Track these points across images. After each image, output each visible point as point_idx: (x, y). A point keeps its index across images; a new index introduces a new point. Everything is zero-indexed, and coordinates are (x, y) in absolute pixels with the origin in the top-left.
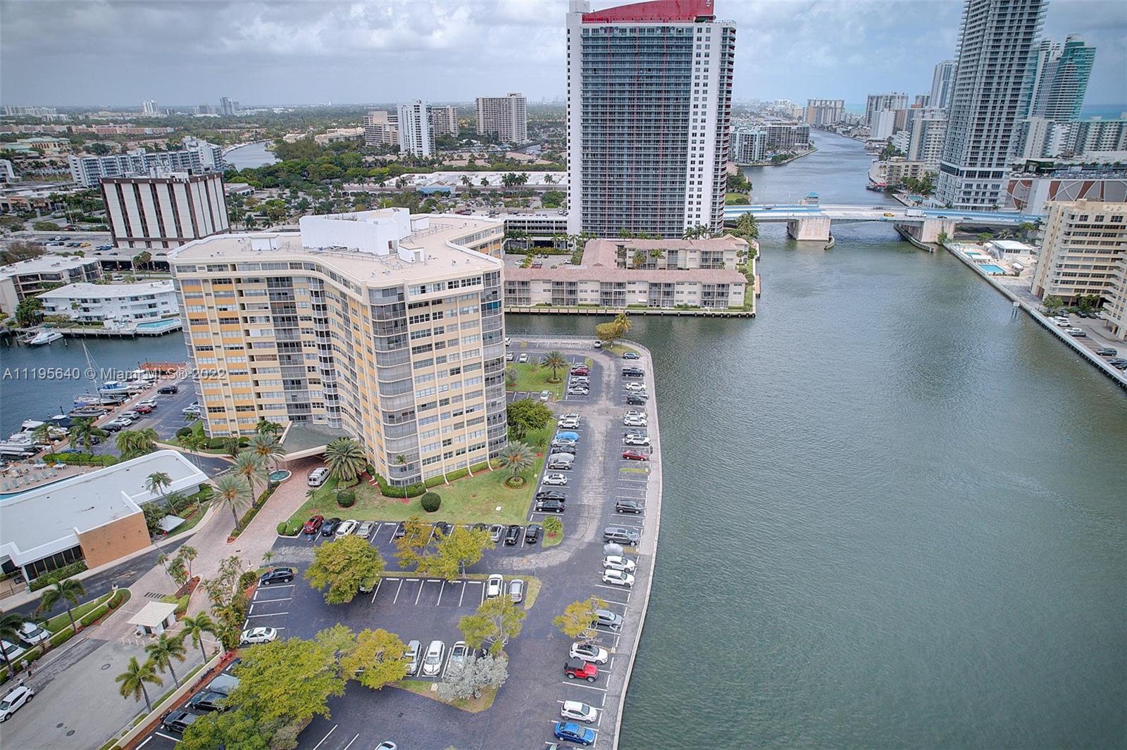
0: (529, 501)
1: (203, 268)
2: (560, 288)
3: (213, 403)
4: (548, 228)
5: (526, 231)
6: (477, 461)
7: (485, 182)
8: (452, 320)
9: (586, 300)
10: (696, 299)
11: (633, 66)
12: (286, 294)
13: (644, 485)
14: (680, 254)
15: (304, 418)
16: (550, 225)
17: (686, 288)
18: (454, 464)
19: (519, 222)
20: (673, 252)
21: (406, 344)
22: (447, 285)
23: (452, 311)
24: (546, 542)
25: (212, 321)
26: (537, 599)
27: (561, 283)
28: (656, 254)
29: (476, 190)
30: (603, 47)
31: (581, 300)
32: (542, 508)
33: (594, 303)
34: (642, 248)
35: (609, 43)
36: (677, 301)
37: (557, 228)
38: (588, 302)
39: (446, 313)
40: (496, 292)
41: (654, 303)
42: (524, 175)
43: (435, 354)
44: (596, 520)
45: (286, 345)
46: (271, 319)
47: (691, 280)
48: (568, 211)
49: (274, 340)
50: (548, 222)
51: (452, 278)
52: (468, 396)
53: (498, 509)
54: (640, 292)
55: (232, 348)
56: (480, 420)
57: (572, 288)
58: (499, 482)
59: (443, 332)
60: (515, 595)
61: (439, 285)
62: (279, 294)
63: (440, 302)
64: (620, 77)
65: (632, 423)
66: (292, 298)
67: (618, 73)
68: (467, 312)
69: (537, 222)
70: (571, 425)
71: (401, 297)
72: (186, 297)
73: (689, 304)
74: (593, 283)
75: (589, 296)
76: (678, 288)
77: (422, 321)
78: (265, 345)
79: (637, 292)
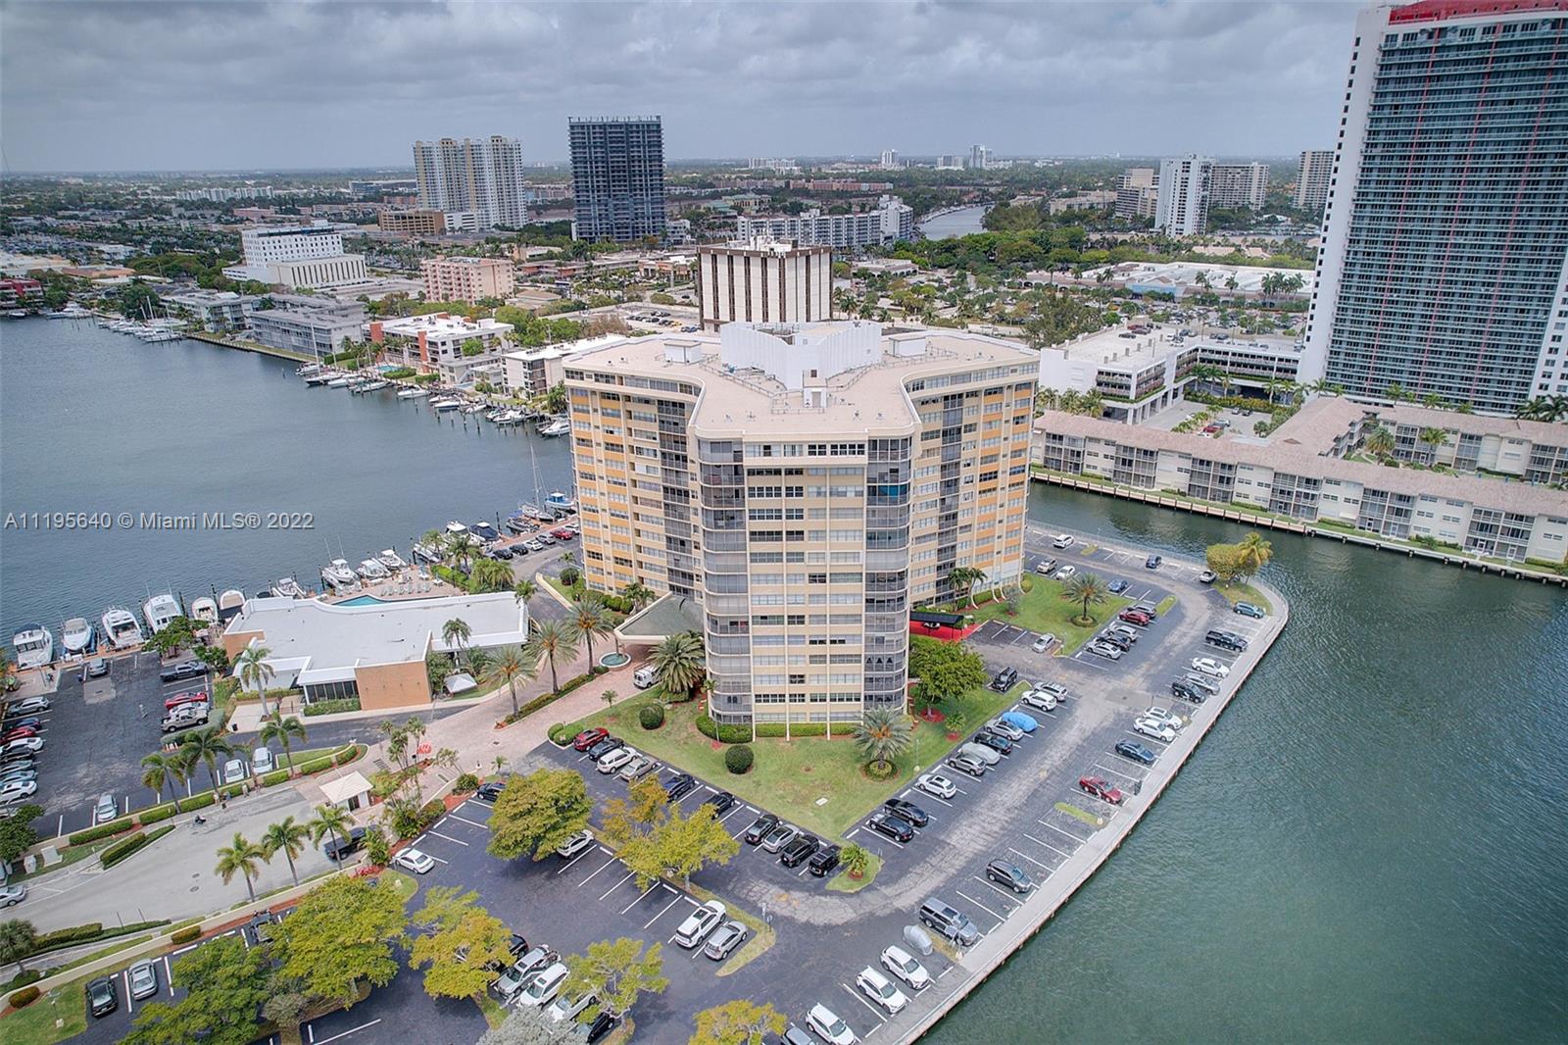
0: (874, 805)
1: (590, 377)
2: (1204, 469)
3: (593, 547)
4: (1265, 368)
5: (1227, 368)
6: (846, 718)
7: (1231, 284)
8: (818, 502)
9: (1246, 497)
10: (1459, 533)
11: (1474, 97)
12: (677, 424)
13: (1071, 846)
14: (1487, 445)
15: (686, 591)
16: (1270, 363)
17: (1440, 509)
18: (805, 713)
19: (1218, 352)
20: (1471, 437)
21: (742, 524)
22: (806, 449)
23: (819, 488)
24: (837, 882)
25: (597, 444)
26: (747, 965)
27: (1209, 463)
28: (1433, 436)
29: (1213, 294)
30: (1421, 65)
31: (1239, 495)
32: (877, 825)
33: (1258, 504)
34: (1409, 422)
35: (1434, 57)
36: (1416, 528)
37: (1279, 370)
38: (1250, 501)
39: (809, 489)
40: (897, 471)
41: (1367, 523)
42: (1299, 276)
43: (785, 546)
44: (944, 875)
45: (673, 491)
46: (659, 454)
47: (1453, 496)
48: (1306, 344)
49: (660, 482)
50: (1266, 358)
51: (817, 440)
52: (836, 618)
53: (822, 801)
54: (1347, 500)
55: (615, 483)
56: (852, 658)
57: (1226, 473)
58: (857, 761)
59: (801, 517)
60: (712, 947)
61: (793, 447)
62: (670, 423)
63: (799, 472)
64: (1446, 118)
65: (1147, 730)
66: (684, 431)
67: (1442, 112)
68: (844, 494)
69: (1247, 356)
70: (1040, 703)
71: (738, 456)
73: (1440, 539)
74: (1263, 471)
75: (1252, 492)
76: (1421, 505)
77: (771, 495)
78: (651, 486)
79: (1341, 499)
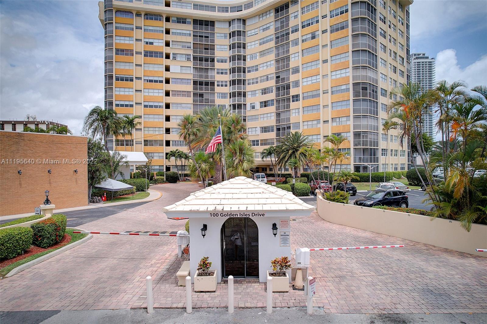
12: (208, 37)
25: (137, 53)
45: (201, 83)
62: (202, 36)
66: (213, 41)
72: (116, 28)
78: (182, 81)
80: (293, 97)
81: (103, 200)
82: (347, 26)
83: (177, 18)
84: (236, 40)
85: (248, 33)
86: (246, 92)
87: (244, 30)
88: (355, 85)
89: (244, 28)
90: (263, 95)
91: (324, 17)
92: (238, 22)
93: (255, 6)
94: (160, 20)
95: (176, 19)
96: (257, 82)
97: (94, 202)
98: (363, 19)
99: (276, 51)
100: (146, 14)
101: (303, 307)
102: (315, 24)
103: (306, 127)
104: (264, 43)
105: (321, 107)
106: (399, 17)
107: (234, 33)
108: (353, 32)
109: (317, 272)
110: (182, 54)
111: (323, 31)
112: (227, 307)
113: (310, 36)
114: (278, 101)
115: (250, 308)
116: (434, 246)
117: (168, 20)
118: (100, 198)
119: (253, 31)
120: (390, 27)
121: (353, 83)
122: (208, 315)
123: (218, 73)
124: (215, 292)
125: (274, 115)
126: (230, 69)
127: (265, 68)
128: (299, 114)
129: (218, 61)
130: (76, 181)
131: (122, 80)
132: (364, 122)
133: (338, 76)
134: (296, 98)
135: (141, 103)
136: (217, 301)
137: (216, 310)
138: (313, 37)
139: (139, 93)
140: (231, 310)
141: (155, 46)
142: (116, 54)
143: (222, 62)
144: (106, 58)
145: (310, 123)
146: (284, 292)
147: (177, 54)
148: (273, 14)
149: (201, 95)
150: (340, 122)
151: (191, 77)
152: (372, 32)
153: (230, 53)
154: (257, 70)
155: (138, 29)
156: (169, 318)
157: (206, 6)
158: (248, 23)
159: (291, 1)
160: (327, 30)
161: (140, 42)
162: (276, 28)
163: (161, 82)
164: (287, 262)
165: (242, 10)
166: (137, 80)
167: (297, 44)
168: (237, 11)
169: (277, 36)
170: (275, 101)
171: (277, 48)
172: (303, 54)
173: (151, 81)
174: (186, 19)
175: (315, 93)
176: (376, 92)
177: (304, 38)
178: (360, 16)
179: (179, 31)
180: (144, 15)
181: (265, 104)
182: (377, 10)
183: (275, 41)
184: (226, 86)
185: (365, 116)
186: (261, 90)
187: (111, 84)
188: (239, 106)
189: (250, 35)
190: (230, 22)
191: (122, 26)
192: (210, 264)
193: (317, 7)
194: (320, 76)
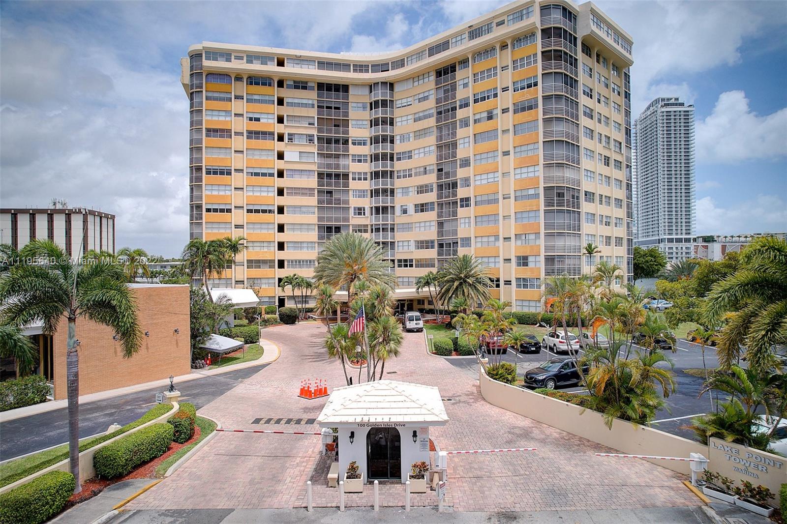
1: (241, 57)
12: (338, 108)
25: (237, 134)
45: (329, 175)
46: (315, 139)
62: (331, 108)
66: (346, 114)
72: (207, 98)
78: (301, 173)
80: (462, 200)
81: (207, 364)
82: (536, 106)
83: (295, 82)
84: (379, 113)
85: (398, 103)
86: (394, 189)
87: (392, 99)
88: (546, 189)
89: (392, 96)
90: (419, 195)
91: (505, 89)
92: (383, 88)
93: (407, 65)
94: (270, 85)
95: (292, 83)
96: (410, 176)
97: (196, 368)
98: (559, 97)
99: (437, 132)
100: (250, 78)
101: (436, 506)
102: (492, 99)
103: (479, 245)
104: (420, 119)
105: (501, 218)
106: (613, 85)
107: (376, 102)
108: (544, 114)
109: (458, 472)
110: (302, 134)
111: (503, 110)
112: (373, 506)
113: (485, 115)
114: (440, 205)
115: (392, 507)
116: (589, 441)
117: (281, 84)
118: (203, 361)
119: (404, 101)
120: (599, 101)
121: (544, 187)
122: (358, 513)
123: (353, 161)
124: (362, 492)
125: (435, 224)
126: (371, 155)
127: (422, 155)
128: (470, 226)
129: (354, 144)
130: (177, 343)
131: (215, 173)
132: (559, 242)
133: (524, 176)
134: (466, 202)
135: (243, 207)
136: (364, 501)
137: (364, 508)
138: (490, 118)
139: (240, 192)
140: (377, 508)
141: (262, 123)
142: (207, 136)
143: (360, 144)
144: (191, 141)
145: (485, 239)
146: (422, 493)
147: (294, 134)
148: (433, 78)
149: (330, 193)
150: (527, 241)
151: (315, 168)
152: (572, 114)
153: (371, 133)
154: (410, 157)
155: (238, 98)
156: (327, 515)
157: (336, 64)
158: (397, 88)
159: (459, 62)
160: (509, 108)
161: (241, 118)
162: (437, 99)
163: (272, 175)
164: (425, 467)
165: (388, 70)
166: (237, 174)
167: (467, 125)
168: (382, 71)
169: (439, 110)
170: (436, 204)
171: (439, 128)
172: (475, 140)
173: (257, 174)
174: (306, 83)
175: (491, 197)
176: (578, 198)
177: (477, 117)
178: (553, 93)
179: (296, 101)
180: (247, 79)
181: (422, 208)
182: (579, 82)
183: (437, 118)
184: (365, 179)
185: (560, 234)
186: (416, 188)
187: (200, 179)
188: (385, 209)
189: (400, 105)
190: (372, 87)
191: (216, 95)
192: (358, 467)
193: (495, 74)
194: (500, 174)
